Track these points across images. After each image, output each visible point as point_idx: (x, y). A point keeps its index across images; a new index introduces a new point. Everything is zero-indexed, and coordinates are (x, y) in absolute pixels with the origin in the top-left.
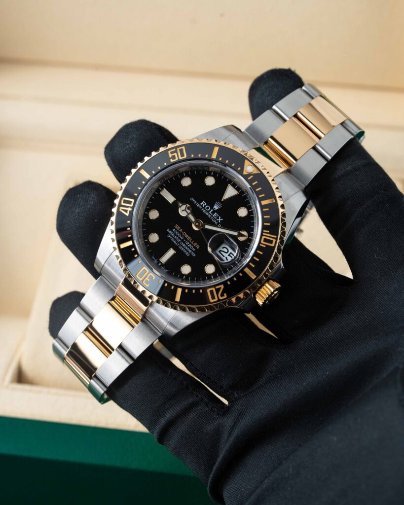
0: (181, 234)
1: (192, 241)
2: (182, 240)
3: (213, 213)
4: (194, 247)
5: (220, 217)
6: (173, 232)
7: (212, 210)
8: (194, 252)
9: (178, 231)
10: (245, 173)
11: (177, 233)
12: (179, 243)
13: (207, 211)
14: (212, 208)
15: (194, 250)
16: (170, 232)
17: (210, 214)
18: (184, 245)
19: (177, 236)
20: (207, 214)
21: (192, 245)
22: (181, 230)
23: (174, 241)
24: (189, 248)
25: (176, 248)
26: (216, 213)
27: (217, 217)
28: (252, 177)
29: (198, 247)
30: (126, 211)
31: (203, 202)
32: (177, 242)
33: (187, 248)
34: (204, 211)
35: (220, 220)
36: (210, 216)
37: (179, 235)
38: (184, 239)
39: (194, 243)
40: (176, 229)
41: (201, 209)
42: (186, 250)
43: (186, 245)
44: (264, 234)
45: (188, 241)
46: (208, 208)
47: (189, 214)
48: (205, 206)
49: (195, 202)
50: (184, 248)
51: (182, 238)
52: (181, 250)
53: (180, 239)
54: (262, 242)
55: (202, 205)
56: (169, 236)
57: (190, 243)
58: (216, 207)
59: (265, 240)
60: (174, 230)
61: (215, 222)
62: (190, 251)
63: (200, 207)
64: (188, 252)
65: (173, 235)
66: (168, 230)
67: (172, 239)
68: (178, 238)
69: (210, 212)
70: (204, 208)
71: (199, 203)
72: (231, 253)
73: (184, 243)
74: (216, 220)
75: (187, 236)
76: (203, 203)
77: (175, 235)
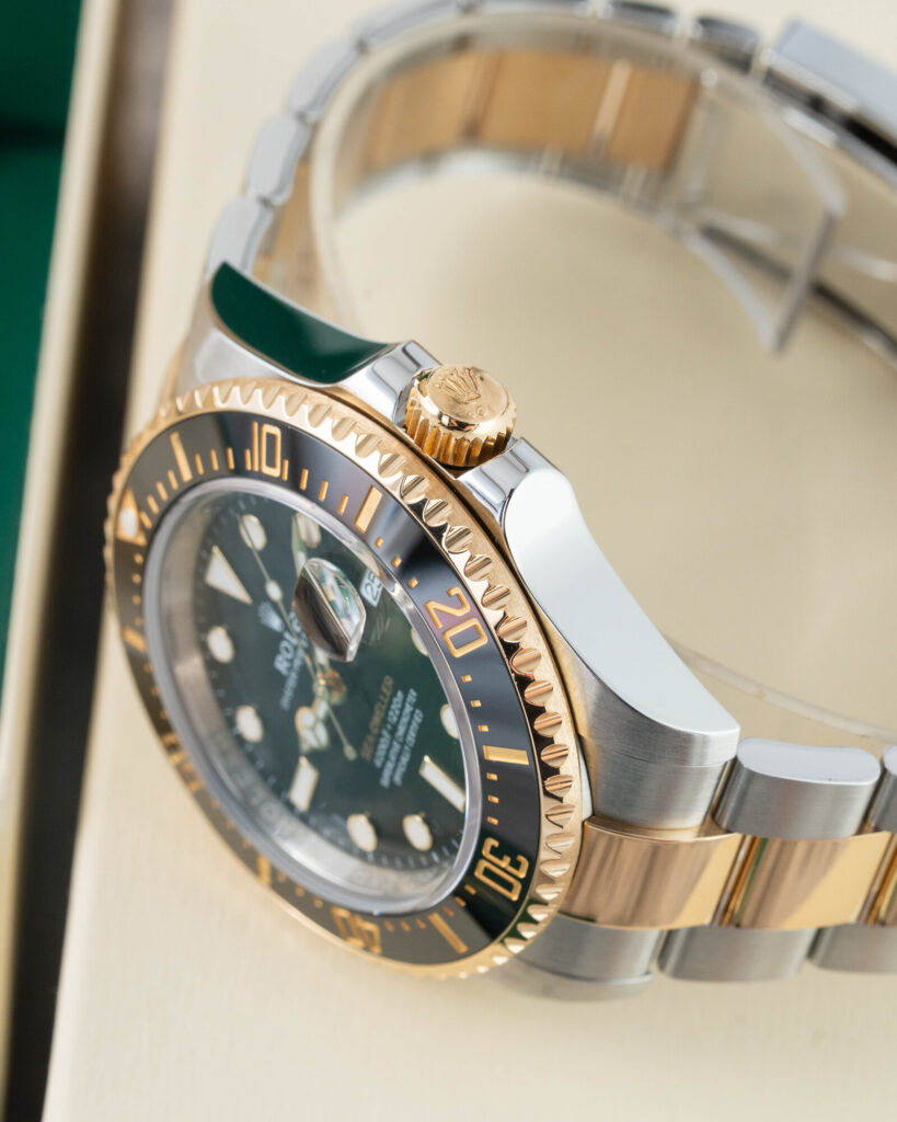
0: (378, 738)
1: (382, 703)
2: (392, 735)
3: (291, 632)
4: (394, 695)
6: (384, 764)
7: (287, 636)
8: (406, 694)
9: (376, 749)
10: (143, 541)
11: (380, 753)
12: (402, 745)
13: (294, 655)
14: (281, 636)
15: (400, 694)
16: (387, 774)
17: (299, 642)
18: (401, 730)
19: (387, 751)
21: (390, 703)
22: (371, 739)
23: (404, 762)
24: (401, 711)
25: (416, 764)
26: (290, 624)
27: (298, 619)
28: (143, 517)
29: (390, 682)
32: (401, 752)
33: (405, 720)
34: (296, 663)
37: (383, 746)
38: (386, 729)
39: (385, 696)
40: (373, 756)
41: (296, 671)
42: (409, 724)
43: (398, 722)
44: (255, 469)
45: (386, 715)
46: (287, 651)
48: (286, 661)
49: (288, 694)
50: (408, 728)
51: (386, 734)
52: (417, 739)
53: (392, 741)
54: (275, 472)
55: (284, 669)
56: (398, 779)
57: (388, 709)
58: (275, 622)
59: (271, 461)
60: (378, 764)
62: (408, 709)
63: (293, 676)
64: (412, 715)
65: (390, 765)
66: (385, 782)
67: (401, 768)
68: (389, 748)
69: (294, 643)
70: (291, 661)
73: (395, 728)
75: (376, 719)
76: (281, 664)
77: (387, 758)
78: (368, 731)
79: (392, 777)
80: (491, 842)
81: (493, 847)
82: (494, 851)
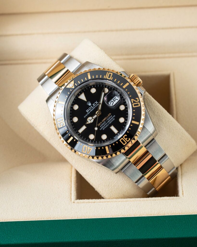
0: (103, 123)
1: (107, 117)
2: (106, 122)
3: (92, 106)
4: (110, 116)
5: (95, 102)
6: (102, 127)
7: (91, 106)
8: (113, 116)
9: (101, 124)
10: (73, 87)
11: (102, 125)
12: (108, 124)
13: (91, 109)
14: (90, 106)
15: (111, 116)
16: (101, 128)
17: (93, 107)
18: (109, 121)
19: (104, 125)
20: (93, 109)
21: (109, 117)
22: (101, 123)
23: (107, 126)
24: (110, 119)
25: (110, 125)
26: (93, 105)
27: (95, 104)
28: (75, 84)
29: (110, 114)
30: (90, 150)
31: (86, 111)
32: (107, 125)
33: (110, 120)
34: (91, 110)
35: (96, 103)
36: (94, 108)
37: (103, 124)
38: (106, 121)
39: (108, 116)
40: (100, 125)
41: (90, 112)
42: (111, 120)
43: (109, 120)
44: (106, 78)
45: (107, 119)
46: (90, 109)
47: (93, 118)
48: (89, 110)
49: (87, 115)
50: (111, 121)
51: (105, 122)
53: (105, 123)
54: (110, 79)
55: (88, 111)
56: (104, 129)
57: (108, 118)
58: (90, 104)
59: (109, 77)
60: (101, 126)
61: (97, 105)
62: (112, 118)
63: (89, 112)
64: (112, 119)
65: (103, 127)
66: (100, 129)
67: (105, 127)
68: (105, 124)
69: (92, 107)
70: (90, 110)
71: (87, 113)
72: (113, 100)
73: (107, 121)
74: (96, 105)
75: (104, 120)
77: (103, 126)
78: (101, 122)
79: (102, 129)
81: (126, 136)
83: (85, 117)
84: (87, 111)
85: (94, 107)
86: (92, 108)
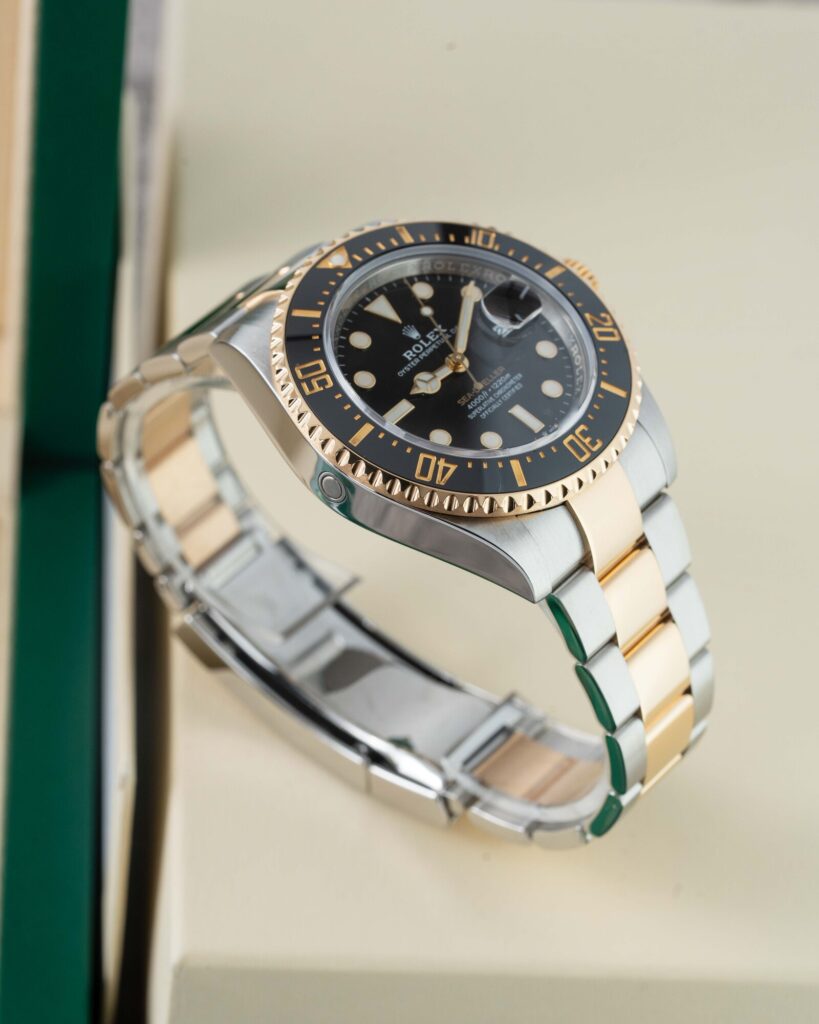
0: (476, 396)
1: (490, 378)
2: (491, 394)
3: (427, 340)
4: (504, 374)
5: (436, 330)
6: (474, 408)
7: (421, 341)
8: (513, 376)
9: (472, 400)
10: (349, 266)
11: (475, 402)
12: (497, 400)
14: (417, 342)
15: (508, 375)
16: (475, 413)
17: (431, 345)
18: (500, 392)
19: (482, 402)
20: (430, 350)
21: (499, 378)
22: (469, 396)
23: (494, 407)
24: (504, 384)
25: (511, 403)
26: (428, 336)
27: (435, 334)
28: (355, 257)
29: (501, 368)
30: (446, 470)
31: (405, 355)
32: (494, 402)
33: (506, 387)
34: (424, 354)
36: (434, 346)
37: (479, 399)
39: (494, 375)
40: (469, 403)
41: (420, 359)
42: (507, 391)
43: (499, 388)
44: (473, 243)
45: (491, 384)
46: (418, 348)
47: (436, 377)
48: (414, 353)
49: (407, 368)
51: (485, 393)
52: (511, 398)
53: (488, 398)
54: (490, 247)
55: (411, 357)
56: (483, 416)
57: (495, 381)
58: (415, 334)
59: (485, 243)
60: (470, 407)
62: (512, 382)
63: (417, 361)
64: (513, 386)
65: (480, 409)
66: (471, 417)
67: (489, 411)
68: (485, 399)
69: (426, 345)
70: (418, 354)
71: (409, 362)
73: (495, 391)
76: (408, 355)
77: (479, 405)
78: (470, 392)
79: (478, 415)
80: (582, 427)
81: (584, 430)
82: (583, 433)
83: (401, 373)
84: (408, 357)
85: (433, 343)
86: (425, 349)
